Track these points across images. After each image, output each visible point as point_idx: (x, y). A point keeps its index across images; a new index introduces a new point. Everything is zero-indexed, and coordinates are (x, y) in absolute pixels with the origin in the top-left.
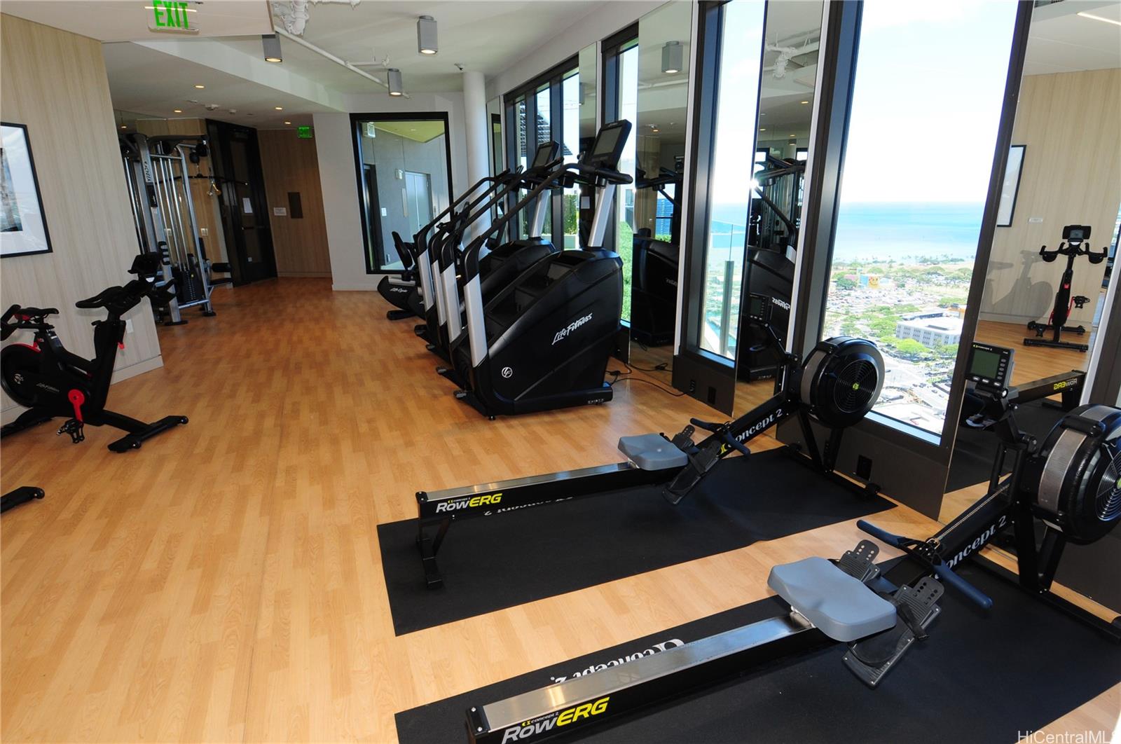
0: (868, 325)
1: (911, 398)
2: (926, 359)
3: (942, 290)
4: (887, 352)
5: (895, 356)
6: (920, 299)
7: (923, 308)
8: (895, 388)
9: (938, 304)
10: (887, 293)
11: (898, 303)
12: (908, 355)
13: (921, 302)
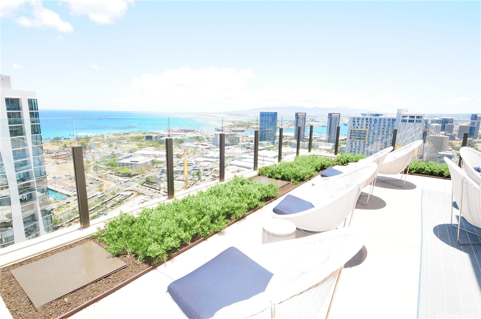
0: (105, 165)
1: (137, 193)
2: (135, 175)
3: (128, 145)
4: (118, 175)
5: (122, 176)
6: (121, 150)
7: (123, 154)
8: (128, 190)
9: (128, 151)
10: (106, 149)
11: (113, 153)
12: (127, 175)
13: (122, 151)
